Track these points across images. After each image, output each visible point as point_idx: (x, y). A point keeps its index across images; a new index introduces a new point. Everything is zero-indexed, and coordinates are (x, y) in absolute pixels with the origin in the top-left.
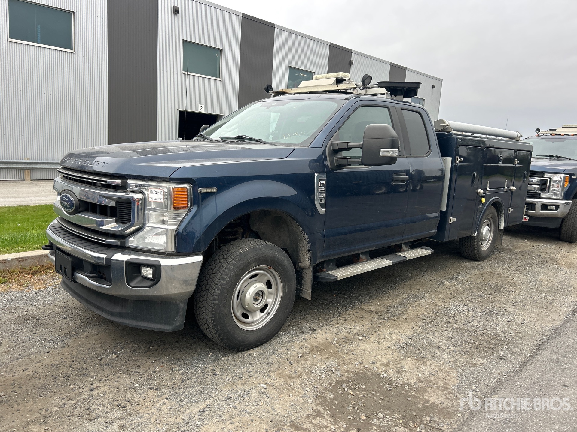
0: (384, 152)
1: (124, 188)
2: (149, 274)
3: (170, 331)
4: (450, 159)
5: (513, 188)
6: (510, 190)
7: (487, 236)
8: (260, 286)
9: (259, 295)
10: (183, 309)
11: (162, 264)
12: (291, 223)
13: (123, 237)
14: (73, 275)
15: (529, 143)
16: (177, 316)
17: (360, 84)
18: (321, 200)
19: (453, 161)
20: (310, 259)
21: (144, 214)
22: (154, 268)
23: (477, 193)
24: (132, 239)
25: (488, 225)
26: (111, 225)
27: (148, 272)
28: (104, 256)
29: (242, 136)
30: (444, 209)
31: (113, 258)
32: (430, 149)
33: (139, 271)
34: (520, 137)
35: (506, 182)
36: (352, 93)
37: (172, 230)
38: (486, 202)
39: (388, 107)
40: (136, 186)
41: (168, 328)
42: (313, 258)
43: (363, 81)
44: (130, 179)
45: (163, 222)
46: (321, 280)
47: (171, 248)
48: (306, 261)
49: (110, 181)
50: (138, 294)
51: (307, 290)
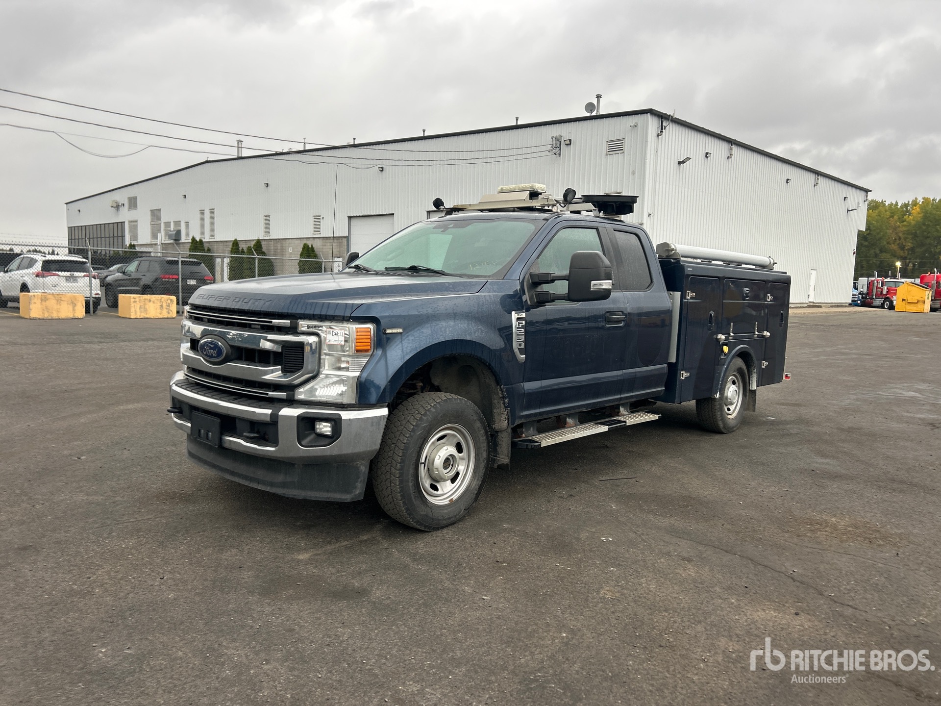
0: (595, 285)
1: (293, 330)
2: (326, 431)
3: (349, 501)
4: (678, 294)
5: (767, 334)
6: (763, 336)
7: (734, 399)
8: (448, 450)
9: (448, 462)
10: (364, 473)
11: (343, 417)
12: (483, 374)
13: (291, 388)
14: (221, 440)
15: (786, 273)
16: (357, 482)
17: (561, 198)
18: (520, 345)
19: (683, 297)
20: (508, 419)
21: (320, 359)
22: (333, 423)
23: (718, 340)
24: (301, 390)
25: (734, 383)
26: (274, 374)
27: (325, 428)
28: (269, 412)
29: (415, 267)
30: (673, 360)
31: (280, 414)
32: (652, 282)
33: (313, 428)
34: (774, 264)
35: (756, 325)
36: (551, 211)
37: (354, 377)
38: (730, 351)
39: (597, 229)
40: (309, 327)
41: (347, 497)
42: (512, 416)
43: (565, 196)
44: (301, 318)
45: (340, 369)
46: (520, 447)
47: (350, 399)
48: (502, 422)
49: (275, 322)
50: (311, 455)
51: (504, 458)
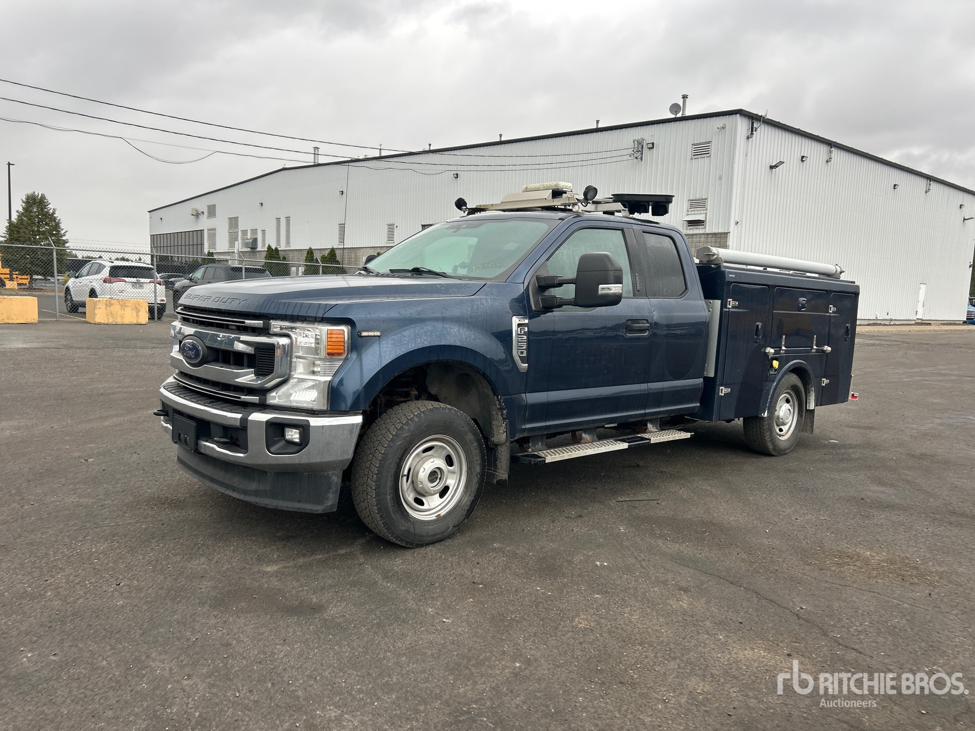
0: (603, 289)
1: (264, 331)
2: (295, 438)
3: (320, 512)
4: (718, 303)
5: (828, 349)
6: (823, 351)
7: (787, 419)
8: (435, 462)
9: (434, 475)
10: (337, 483)
11: (312, 424)
12: (481, 383)
13: (263, 392)
14: (197, 444)
15: (854, 282)
16: (329, 493)
17: (582, 197)
18: (522, 353)
19: (723, 305)
20: (506, 432)
21: (291, 362)
22: (301, 429)
23: (766, 354)
24: (274, 394)
25: (788, 401)
26: (247, 377)
27: (293, 435)
28: (239, 416)
29: (418, 269)
30: (712, 375)
31: (249, 418)
32: (686, 288)
33: (283, 435)
34: (841, 273)
35: (815, 339)
36: (571, 210)
37: (325, 382)
38: (781, 366)
39: (622, 230)
40: (281, 328)
41: (318, 509)
42: (512, 429)
43: (585, 194)
44: (273, 319)
45: (314, 373)
46: (523, 462)
47: (323, 405)
48: (500, 434)
49: (248, 322)
50: (280, 462)
51: (503, 473)
